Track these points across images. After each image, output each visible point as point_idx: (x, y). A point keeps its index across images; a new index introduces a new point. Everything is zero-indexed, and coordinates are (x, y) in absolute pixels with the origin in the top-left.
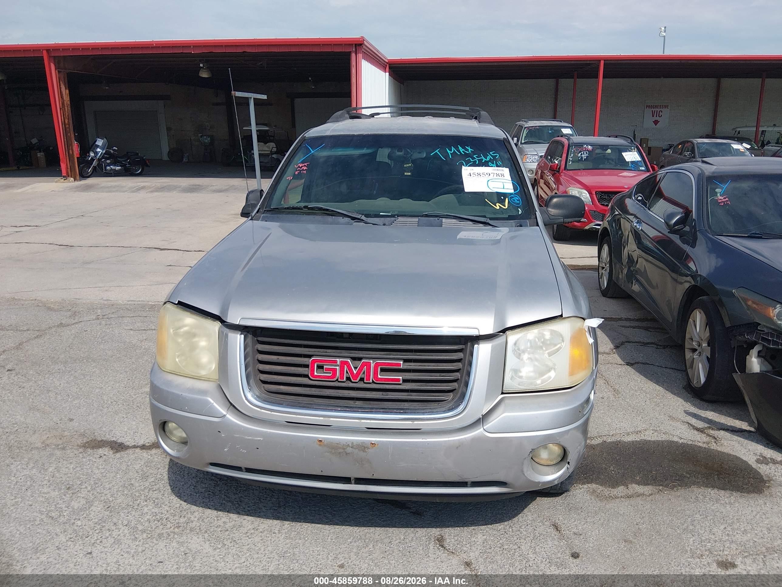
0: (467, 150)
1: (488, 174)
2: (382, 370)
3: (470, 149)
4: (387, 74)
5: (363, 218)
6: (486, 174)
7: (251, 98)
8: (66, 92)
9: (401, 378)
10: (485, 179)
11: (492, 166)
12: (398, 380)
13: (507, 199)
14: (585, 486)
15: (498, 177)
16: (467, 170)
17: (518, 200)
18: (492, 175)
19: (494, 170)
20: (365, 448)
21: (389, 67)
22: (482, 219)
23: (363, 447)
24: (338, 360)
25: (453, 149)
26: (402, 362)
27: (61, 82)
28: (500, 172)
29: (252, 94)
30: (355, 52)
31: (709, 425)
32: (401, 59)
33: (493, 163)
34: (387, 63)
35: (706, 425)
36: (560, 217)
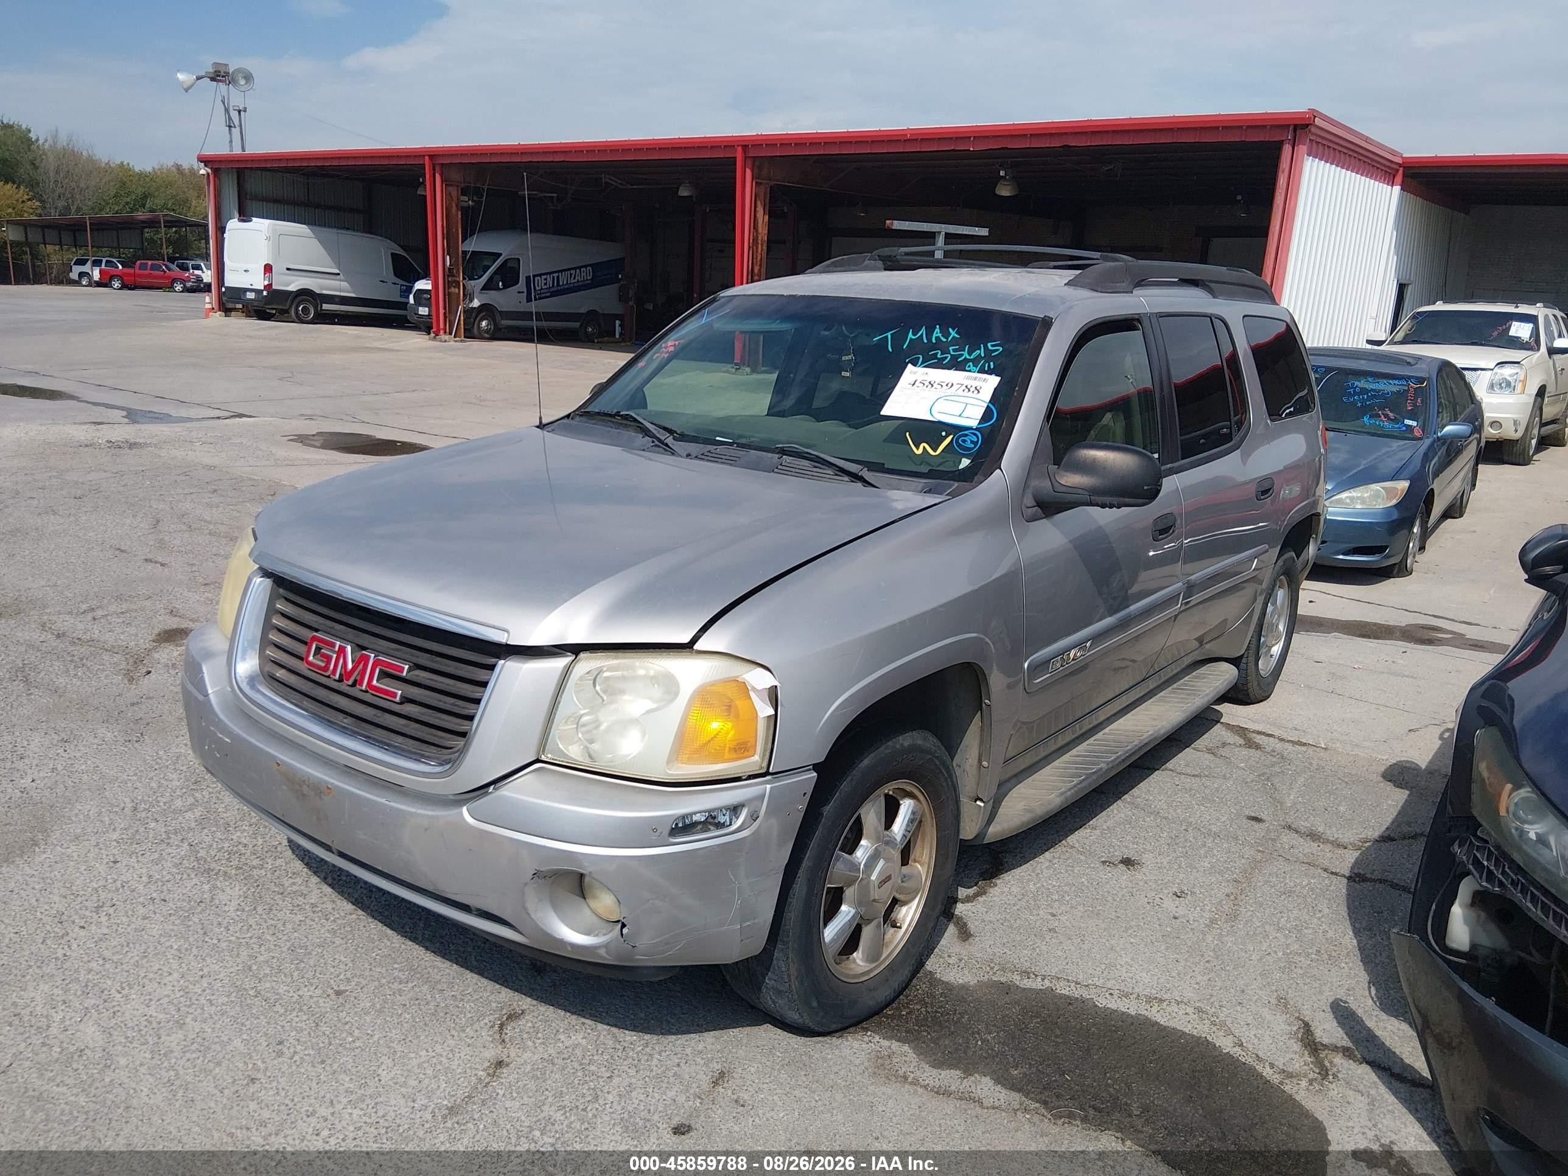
0: (948, 334)
1: (950, 385)
2: (384, 675)
3: (953, 333)
4: (1397, 189)
5: (670, 440)
6: (944, 385)
7: (940, 232)
8: (763, 218)
9: (400, 692)
10: (932, 394)
11: (970, 371)
12: (394, 695)
13: (951, 436)
14: (886, 1043)
15: (966, 393)
16: (915, 373)
17: (975, 443)
18: (955, 387)
19: (968, 378)
20: (321, 792)
21: (1404, 175)
22: (853, 468)
23: (320, 790)
24: (338, 643)
25: (923, 330)
26: (407, 667)
27: (759, 203)
28: (975, 384)
29: (943, 226)
30: (1291, 142)
31: (1350, 1045)
32: (1436, 157)
33: (975, 365)
34: (1400, 165)
35: (1346, 1042)
36: (1080, 491)
